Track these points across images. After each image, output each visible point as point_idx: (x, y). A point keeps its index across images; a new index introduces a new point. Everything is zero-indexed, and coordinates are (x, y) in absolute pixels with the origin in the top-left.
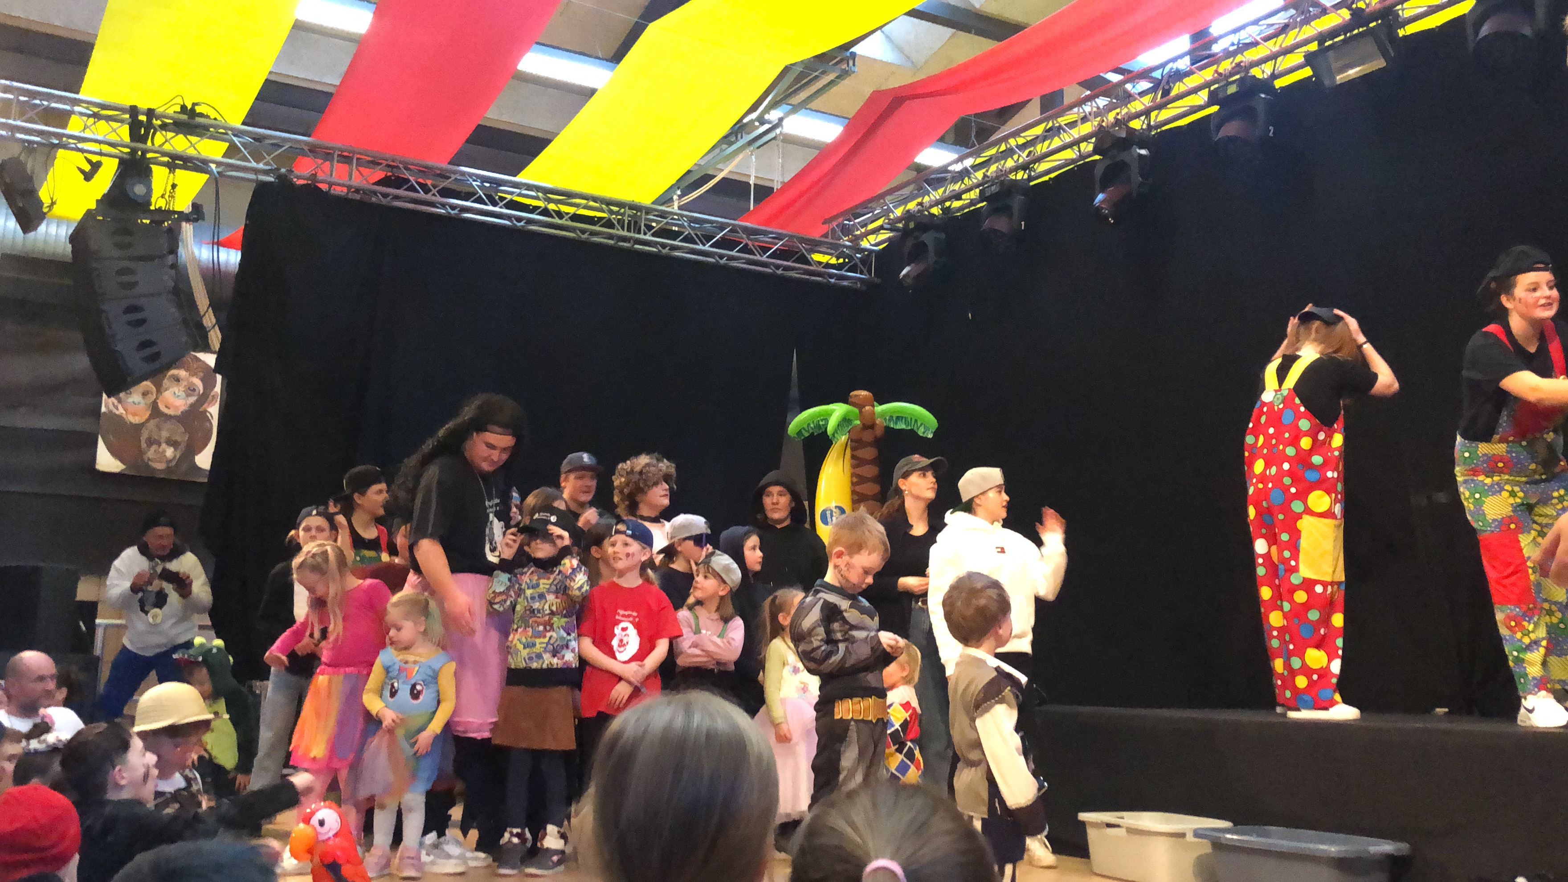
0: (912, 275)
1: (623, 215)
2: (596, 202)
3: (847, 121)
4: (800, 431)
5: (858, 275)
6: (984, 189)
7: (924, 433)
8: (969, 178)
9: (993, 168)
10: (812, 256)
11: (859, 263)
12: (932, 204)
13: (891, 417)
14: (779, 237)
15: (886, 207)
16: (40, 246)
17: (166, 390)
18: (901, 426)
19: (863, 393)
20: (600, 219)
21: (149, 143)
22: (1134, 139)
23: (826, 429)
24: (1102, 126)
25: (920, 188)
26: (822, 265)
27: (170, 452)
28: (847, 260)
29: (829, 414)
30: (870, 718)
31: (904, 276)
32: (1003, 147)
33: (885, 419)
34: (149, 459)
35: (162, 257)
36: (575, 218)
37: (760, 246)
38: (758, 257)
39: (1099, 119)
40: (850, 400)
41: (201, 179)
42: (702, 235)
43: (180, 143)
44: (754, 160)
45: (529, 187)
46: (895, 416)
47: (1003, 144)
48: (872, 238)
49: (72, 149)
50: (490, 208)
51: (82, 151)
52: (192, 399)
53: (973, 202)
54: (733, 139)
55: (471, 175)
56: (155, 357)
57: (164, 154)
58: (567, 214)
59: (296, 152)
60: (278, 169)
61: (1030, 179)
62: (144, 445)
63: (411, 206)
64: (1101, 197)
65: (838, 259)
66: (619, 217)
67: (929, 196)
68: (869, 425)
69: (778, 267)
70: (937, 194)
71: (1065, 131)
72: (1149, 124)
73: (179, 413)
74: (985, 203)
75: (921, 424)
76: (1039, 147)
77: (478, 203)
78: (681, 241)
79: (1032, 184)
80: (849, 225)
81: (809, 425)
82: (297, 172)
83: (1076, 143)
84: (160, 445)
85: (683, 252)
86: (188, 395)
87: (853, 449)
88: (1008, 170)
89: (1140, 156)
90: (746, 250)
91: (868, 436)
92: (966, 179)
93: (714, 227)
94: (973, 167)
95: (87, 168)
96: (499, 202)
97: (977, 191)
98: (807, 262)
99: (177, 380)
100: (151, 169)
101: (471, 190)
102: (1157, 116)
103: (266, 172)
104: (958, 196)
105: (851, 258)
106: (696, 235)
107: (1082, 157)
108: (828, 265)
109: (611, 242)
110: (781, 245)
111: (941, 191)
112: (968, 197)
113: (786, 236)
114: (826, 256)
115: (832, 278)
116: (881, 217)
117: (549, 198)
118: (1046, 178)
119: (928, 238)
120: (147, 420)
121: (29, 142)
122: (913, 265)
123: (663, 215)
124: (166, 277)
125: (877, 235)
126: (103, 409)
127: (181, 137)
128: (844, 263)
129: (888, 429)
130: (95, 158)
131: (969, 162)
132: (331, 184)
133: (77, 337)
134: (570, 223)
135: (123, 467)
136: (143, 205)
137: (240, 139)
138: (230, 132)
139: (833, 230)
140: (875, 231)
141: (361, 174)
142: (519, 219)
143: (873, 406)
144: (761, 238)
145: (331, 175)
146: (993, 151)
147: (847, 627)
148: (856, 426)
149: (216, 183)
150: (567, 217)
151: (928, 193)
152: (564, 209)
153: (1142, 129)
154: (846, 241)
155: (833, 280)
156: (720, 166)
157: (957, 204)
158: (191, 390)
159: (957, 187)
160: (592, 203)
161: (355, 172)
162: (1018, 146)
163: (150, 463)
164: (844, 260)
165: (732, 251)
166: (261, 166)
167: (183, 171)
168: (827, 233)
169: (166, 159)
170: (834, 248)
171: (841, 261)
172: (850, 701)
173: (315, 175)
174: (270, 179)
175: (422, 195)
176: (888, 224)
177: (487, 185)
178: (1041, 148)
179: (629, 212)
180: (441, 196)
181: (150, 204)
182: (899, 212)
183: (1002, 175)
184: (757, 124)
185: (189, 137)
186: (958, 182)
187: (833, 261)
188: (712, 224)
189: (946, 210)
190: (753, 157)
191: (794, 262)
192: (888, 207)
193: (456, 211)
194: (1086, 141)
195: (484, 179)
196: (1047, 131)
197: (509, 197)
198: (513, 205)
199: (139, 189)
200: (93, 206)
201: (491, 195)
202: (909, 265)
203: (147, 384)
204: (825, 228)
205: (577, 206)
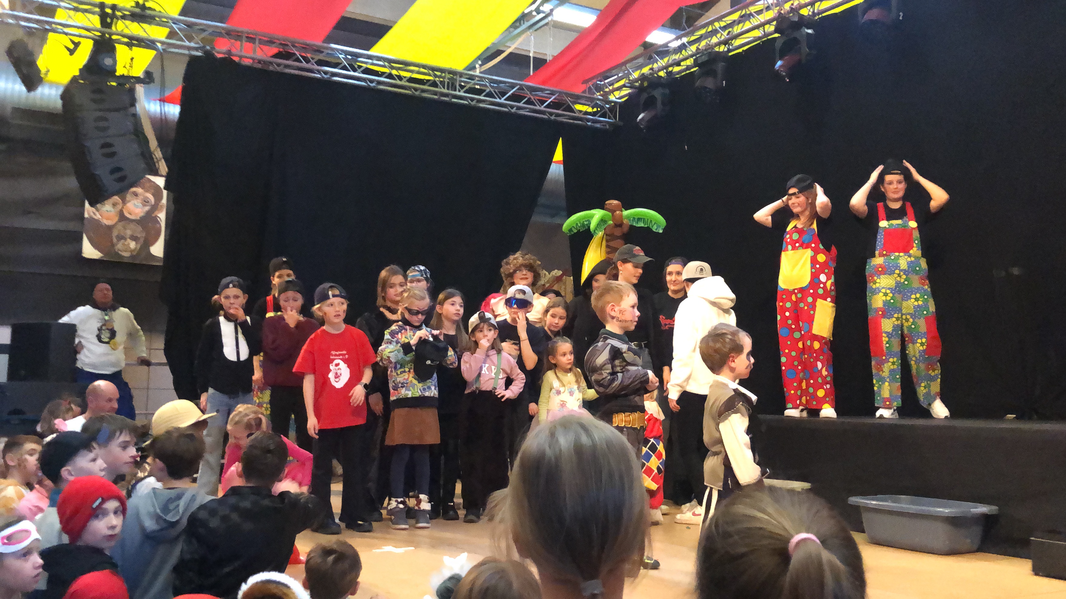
0: (647, 119)
1: (444, 78)
2: (425, 69)
3: (599, 12)
4: (571, 228)
5: (607, 120)
6: (697, 58)
7: (656, 229)
8: (686, 50)
9: (703, 43)
10: (575, 106)
11: (608, 111)
12: (660, 68)
13: (634, 218)
14: (552, 93)
15: (626, 72)
16: (38, 102)
17: (129, 201)
18: (641, 225)
19: (615, 202)
20: (428, 81)
21: (113, 28)
22: (803, 22)
23: (589, 227)
24: (781, 13)
25: (650, 58)
26: (582, 113)
27: (133, 245)
28: (599, 109)
29: (592, 216)
30: (636, 426)
31: (640, 120)
32: (710, 29)
33: (630, 220)
34: (119, 250)
35: (125, 109)
36: (411, 80)
37: (538, 100)
38: (538, 108)
39: (778, 8)
40: (606, 207)
41: (151, 54)
42: (498, 92)
43: (135, 29)
44: (533, 39)
45: (379, 58)
46: (636, 217)
47: (710, 26)
48: (617, 94)
49: (60, 33)
50: (352, 73)
51: (66, 34)
52: (147, 208)
53: (688, 68)
54: (518, 24)
55: (338, 50)
56: (122, 179)
57: (124, 36)
58: (405, 77)
59: (218, 34)
60: (204, 47)
61: (729, 50)
62: (115, 240)
63: (296, 72)
64: (779, 63)
65: (593, 109)
66: (441, 79)
67: (657, 64)
68: (619, 225)
69: (551, 114)
70: (662, 62)
71: (754, 17)
72: (813, 12)
73: (138, 218)
74: (697, 68)
75: (655, 223)
76: (735, 28)
77: (344, 70)
78: (484, 96)
79: (730, 54)
80: (600, 84)
81: (577, 224)
82: (217, 49)
83: (763, 25)
84: (125, 239)
85: (487, 104)
86: (144, 205)
87: (607, 241)
88: (714, 45)
89: (808, 34)
90: (529, 102)
91: (618, 232)
92: (684, 51)
93: (507, 86)
94: (688, 42)
95: (71, 46)
96: (358, 69)
97: (692, 60)
98: (572, 110)
99: (136, 195)
100: (115, 47)
101: (340, 61)
102: (819, 6)
103: (196, 49)
104: (678, 64)
105: (602, 108)
106: (495, 92)
107: (766, 35)
108: (586, 113)
109: (436, 97)
110: (554, 99)
111: (666, 60)
112: (685, 64)
113: (556, 92)
114: (584, 106)
115: (589, 122)
116: (624, 78)
117: (393, 66)
118: (740, 50)
119: (658, 93)
120: (116, 224)
121: (29, 27)
122: (646, 112)
123: (472, 78)
124: (128, 123)
125: (620, 91)
126: (86, 215)
127: (136, 24)
128: (597, 112)
129: (632, 227)
130: (76, 39)
131: (685, 40)
132: (241, 57)
133: (67, 165)
134: (407, 84)
135: (102, 255)
136: (111, 72)
137: (178, 26)
138: (170, 21)
139: (590, 88)
140: (619, 89)
141: (261, 49)
142: (372, 81)
143: (622, 211)
144: (539, 93)
145: (241, 51)
146: (703, 31)
147: (625, 363)
148: (609, 225)
149: (161, 57)
150: (405, 80)
151: (656, 61)
152: (403, 74)
153: (809, 14)
154: (598, 95)
155: (589, 124)
156: (508, 44)
157: (677, 69)
158: (145, 202)
159: (677, 57)
160: (422, 70)
161: (258, 49)
162: (720, 28)
163: (120, 252)
164: (597, 109)
165: (520, 102)
166: (192, 44)
167: (138, 48)
168: (585, 90)
169: (126, 40)
170: (591, 101)
171: (595, 110)
172: (623, 415)
173: (230, 51)
174: (199, 54)
175: (304, 64)
176: (628, 83)
177: (349, 57)
178: (737, 29)
179: (448, 76)
180: (318, 65)
181: (115, 71)
182: (636, 75)
183: (709, 48)
184: (534, 13)
185: (141, 24)
186: (677, 53)
187: (590, 110)
188: (506, 84)
189: (669, 74)
190: (532, 37)
191: (563, 110)
192: (628, 71)
193: (328, 76)
194: (769, 24)
195: (346, 53)
196: (741, 17)
197: (364, 65)
198: (368, 71)
199: (108, 61)
200: (77, 73)
201: (352, 64)
202: (643, 112)
203: (116, 198)
204: (583, 87)
205: (412, 71)
